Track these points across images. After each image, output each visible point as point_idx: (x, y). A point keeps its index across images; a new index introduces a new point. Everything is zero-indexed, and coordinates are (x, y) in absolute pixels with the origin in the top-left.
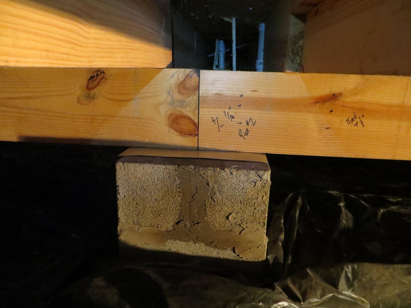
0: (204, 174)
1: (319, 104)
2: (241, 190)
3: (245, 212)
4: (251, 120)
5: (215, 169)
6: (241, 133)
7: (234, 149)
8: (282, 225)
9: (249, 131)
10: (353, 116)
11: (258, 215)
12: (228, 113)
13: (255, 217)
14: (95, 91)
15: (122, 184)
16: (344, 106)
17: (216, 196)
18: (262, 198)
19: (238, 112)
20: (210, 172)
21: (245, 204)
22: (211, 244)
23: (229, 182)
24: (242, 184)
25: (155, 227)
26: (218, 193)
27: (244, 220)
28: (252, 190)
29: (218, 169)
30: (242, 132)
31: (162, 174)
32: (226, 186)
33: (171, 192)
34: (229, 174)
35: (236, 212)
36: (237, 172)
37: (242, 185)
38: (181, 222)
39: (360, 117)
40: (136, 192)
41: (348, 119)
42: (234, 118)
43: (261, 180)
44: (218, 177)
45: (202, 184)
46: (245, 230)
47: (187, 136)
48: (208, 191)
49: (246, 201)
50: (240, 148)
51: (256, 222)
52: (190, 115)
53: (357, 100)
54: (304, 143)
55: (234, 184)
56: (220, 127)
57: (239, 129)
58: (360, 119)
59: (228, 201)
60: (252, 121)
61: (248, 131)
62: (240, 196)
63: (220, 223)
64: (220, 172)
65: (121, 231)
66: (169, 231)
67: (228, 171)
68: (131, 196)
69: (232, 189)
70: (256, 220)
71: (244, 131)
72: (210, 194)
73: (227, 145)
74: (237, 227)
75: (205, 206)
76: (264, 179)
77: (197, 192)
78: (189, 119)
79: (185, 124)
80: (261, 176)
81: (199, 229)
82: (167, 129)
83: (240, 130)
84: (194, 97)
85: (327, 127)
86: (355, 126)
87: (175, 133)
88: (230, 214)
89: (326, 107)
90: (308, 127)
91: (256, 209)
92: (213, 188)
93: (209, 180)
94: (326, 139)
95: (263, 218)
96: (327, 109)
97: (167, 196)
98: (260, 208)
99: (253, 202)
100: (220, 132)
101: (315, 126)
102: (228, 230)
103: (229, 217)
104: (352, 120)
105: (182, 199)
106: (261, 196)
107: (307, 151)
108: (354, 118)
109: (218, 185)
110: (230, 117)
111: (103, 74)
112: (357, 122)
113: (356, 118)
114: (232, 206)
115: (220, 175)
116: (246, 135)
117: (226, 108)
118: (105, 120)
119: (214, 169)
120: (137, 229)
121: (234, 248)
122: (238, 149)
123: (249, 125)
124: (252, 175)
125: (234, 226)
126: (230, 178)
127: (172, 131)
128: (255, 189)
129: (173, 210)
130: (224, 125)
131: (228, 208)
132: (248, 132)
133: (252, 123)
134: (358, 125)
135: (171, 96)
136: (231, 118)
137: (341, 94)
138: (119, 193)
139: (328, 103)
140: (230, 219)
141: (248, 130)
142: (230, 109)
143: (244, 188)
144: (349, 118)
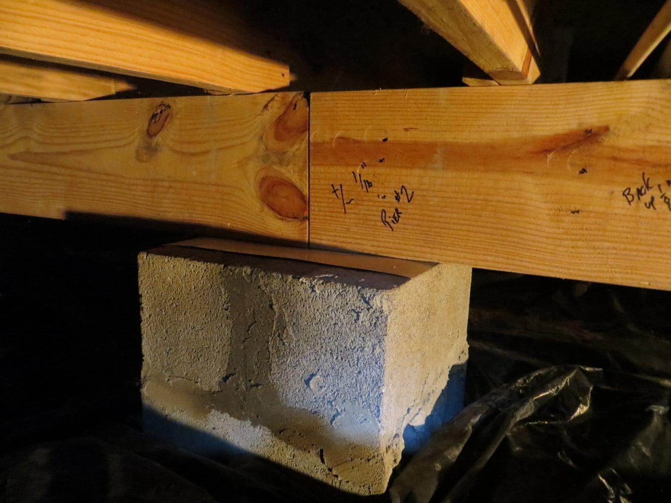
0: (266, 286)
1: (551, 155)
2: (333, 327)
3: (341, 377)
4: (404, 191)
5: (284, 275)
6: (385, 217)
7: (372, 250)
8: (470, 428)
9: (401, 213)
10: (640, 184)
11: (365, 386)
12: (360, 175)
13: (361, 390)
14: (158, 139)
15: (146, 292)
16: (615, 159)
17: (287, 333)
18: (372, 349)
19: (379, 174)
20: (276, 281)
21: (339, 358)
22: (280, 432)
23: (309, 307)
24: (333, 313)
25: (192, 381)
26: (291, 327)
27: (338, 394)
28: (352, 329)
29: (290, 278)
30: (387, 215)
31: (200, 279)
32: (304, 315)
33: (216, 315)
34: (309, 289)
35: (324, 373)
36: (323, 287)
37: (334, 315)
38: (230, 379)
39: (659, 186)
40: (165, 309)
41: (627, 191)
42: (371, 185)
43: (368, 309)
44: (290, 293)
45: (262, 306)
46: (340, 416)
47: (290, 219)
48: (273, 321)
49: (341, 351)
50: (384, 247)
51: (363, 402)
52: (295, 178)
53: (650, 143)
54: (519, 245)
55: (318, 313)
56: (347, 203)
57: (381, 209)
58: (660, 190)
59: (309, 348)
60: (406, 192)
61: (398, 213)
62: (330, 338)
63: (295, 392)
64: (294, 284)
65: (145, 377)
66: (214, 393)
67: (307, 283)
68: (158, 315)
69: (314, 322)
70: (361, 396)
71: (391, 212)
72: (276, 328)
73: (359, 241)
74: (326, 406)
75: (268, 353)
76: (374, 307)
77: (255, 322)
78: (293, 186)
79: (287, 197)
80: (367, 299)
81: (260, 398)
82: (259, 206)
83: (383, 210)
84: (300, 144)
85: (574, 210)
86: (649, 208)
87: (271, 212)
88: (313, 375)
89: (569, 160)
90: (526, 207)
91: (362, 372)
92: (281, 315)
93: (273, 299)
94: (573, 237)
95: (376, 395)
96: (572, 165)
97: (210, 323)
98: (368, 372)
99: (355, 356)
100: (346, 215)
101: (543, 206)
102: (310, 409)
103: (311, 382)
104: (639, 192)
105: (231, 331)
106: (370, 344)
107: (527, 264)
108: (645, 187)
109: (291, 311)
110: (363, 183)
111: (168, 109)
112: (653, 198)
113: (648, 187)
114: (316, 359)
115: (294, 290)
116: (395, 221)
117: (357, 165)
118: (170, 187)
119: (282, 278)
120: (166, 379)
121: (322, 451)
122: (379, 249)
123: (401, 201)
124: (351, 296)
125: (321, 403)
126: (312, 299)
127: (266, 209)
128: (358, 329)
129: (219, 352)
130: (353, 199)
131: (309, 362)
132: (399, 217)
133: (406, 196)
134: (656, 206)
135: (265, 144)
136: (366, 187)
137: (607, 129)
138: (143, 307)
139: (575, 151)
140: (312, 386)
141: (400, 211)
142: (363, 168)
143: (337, 324)
144: (629, 189)
